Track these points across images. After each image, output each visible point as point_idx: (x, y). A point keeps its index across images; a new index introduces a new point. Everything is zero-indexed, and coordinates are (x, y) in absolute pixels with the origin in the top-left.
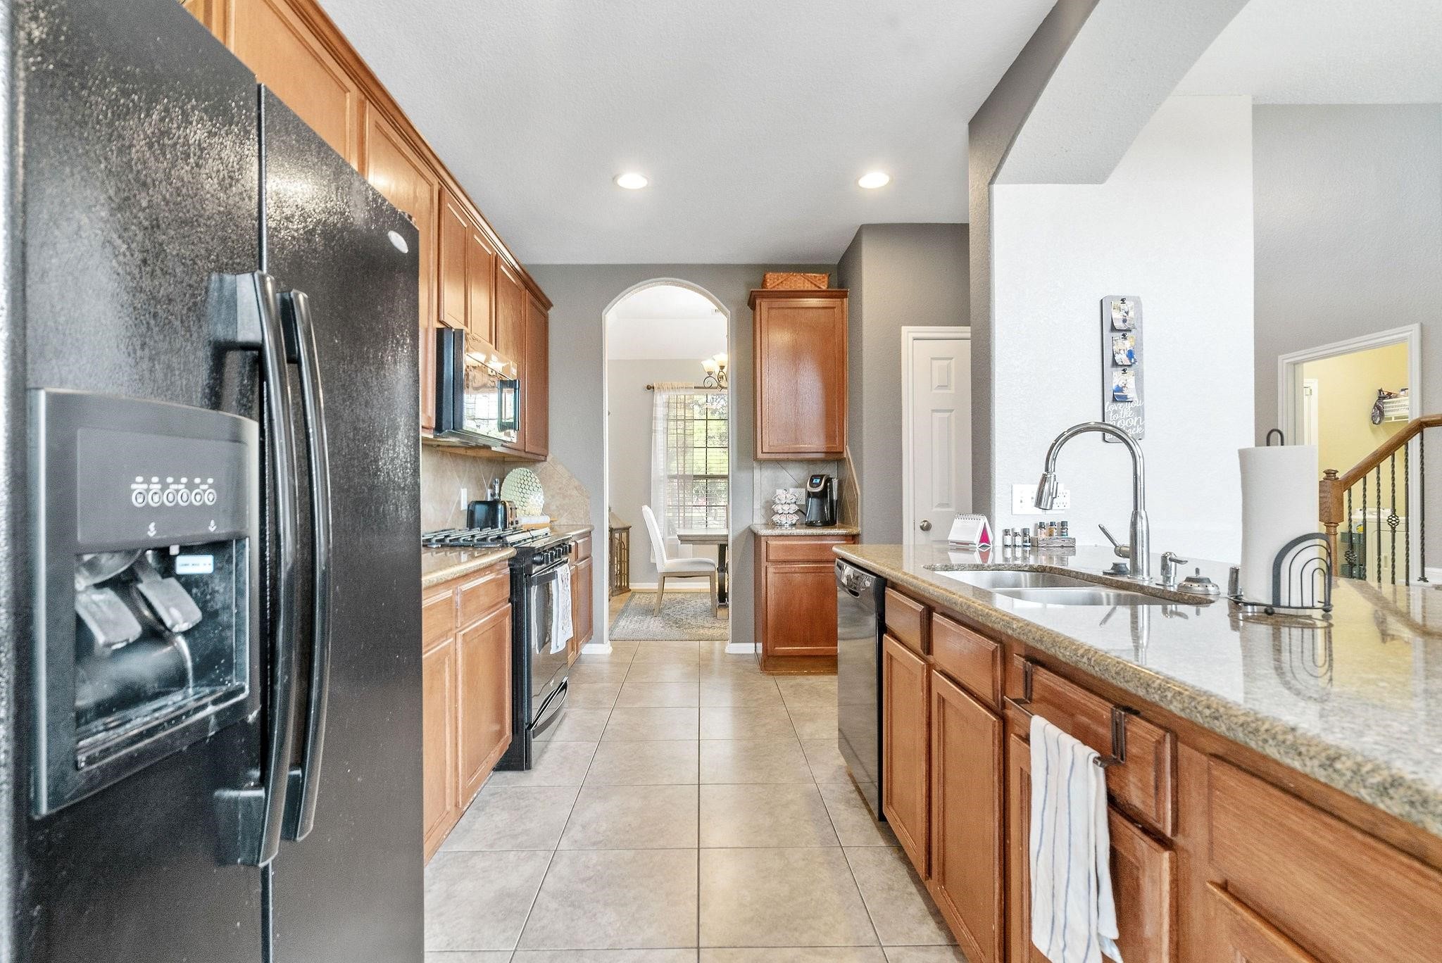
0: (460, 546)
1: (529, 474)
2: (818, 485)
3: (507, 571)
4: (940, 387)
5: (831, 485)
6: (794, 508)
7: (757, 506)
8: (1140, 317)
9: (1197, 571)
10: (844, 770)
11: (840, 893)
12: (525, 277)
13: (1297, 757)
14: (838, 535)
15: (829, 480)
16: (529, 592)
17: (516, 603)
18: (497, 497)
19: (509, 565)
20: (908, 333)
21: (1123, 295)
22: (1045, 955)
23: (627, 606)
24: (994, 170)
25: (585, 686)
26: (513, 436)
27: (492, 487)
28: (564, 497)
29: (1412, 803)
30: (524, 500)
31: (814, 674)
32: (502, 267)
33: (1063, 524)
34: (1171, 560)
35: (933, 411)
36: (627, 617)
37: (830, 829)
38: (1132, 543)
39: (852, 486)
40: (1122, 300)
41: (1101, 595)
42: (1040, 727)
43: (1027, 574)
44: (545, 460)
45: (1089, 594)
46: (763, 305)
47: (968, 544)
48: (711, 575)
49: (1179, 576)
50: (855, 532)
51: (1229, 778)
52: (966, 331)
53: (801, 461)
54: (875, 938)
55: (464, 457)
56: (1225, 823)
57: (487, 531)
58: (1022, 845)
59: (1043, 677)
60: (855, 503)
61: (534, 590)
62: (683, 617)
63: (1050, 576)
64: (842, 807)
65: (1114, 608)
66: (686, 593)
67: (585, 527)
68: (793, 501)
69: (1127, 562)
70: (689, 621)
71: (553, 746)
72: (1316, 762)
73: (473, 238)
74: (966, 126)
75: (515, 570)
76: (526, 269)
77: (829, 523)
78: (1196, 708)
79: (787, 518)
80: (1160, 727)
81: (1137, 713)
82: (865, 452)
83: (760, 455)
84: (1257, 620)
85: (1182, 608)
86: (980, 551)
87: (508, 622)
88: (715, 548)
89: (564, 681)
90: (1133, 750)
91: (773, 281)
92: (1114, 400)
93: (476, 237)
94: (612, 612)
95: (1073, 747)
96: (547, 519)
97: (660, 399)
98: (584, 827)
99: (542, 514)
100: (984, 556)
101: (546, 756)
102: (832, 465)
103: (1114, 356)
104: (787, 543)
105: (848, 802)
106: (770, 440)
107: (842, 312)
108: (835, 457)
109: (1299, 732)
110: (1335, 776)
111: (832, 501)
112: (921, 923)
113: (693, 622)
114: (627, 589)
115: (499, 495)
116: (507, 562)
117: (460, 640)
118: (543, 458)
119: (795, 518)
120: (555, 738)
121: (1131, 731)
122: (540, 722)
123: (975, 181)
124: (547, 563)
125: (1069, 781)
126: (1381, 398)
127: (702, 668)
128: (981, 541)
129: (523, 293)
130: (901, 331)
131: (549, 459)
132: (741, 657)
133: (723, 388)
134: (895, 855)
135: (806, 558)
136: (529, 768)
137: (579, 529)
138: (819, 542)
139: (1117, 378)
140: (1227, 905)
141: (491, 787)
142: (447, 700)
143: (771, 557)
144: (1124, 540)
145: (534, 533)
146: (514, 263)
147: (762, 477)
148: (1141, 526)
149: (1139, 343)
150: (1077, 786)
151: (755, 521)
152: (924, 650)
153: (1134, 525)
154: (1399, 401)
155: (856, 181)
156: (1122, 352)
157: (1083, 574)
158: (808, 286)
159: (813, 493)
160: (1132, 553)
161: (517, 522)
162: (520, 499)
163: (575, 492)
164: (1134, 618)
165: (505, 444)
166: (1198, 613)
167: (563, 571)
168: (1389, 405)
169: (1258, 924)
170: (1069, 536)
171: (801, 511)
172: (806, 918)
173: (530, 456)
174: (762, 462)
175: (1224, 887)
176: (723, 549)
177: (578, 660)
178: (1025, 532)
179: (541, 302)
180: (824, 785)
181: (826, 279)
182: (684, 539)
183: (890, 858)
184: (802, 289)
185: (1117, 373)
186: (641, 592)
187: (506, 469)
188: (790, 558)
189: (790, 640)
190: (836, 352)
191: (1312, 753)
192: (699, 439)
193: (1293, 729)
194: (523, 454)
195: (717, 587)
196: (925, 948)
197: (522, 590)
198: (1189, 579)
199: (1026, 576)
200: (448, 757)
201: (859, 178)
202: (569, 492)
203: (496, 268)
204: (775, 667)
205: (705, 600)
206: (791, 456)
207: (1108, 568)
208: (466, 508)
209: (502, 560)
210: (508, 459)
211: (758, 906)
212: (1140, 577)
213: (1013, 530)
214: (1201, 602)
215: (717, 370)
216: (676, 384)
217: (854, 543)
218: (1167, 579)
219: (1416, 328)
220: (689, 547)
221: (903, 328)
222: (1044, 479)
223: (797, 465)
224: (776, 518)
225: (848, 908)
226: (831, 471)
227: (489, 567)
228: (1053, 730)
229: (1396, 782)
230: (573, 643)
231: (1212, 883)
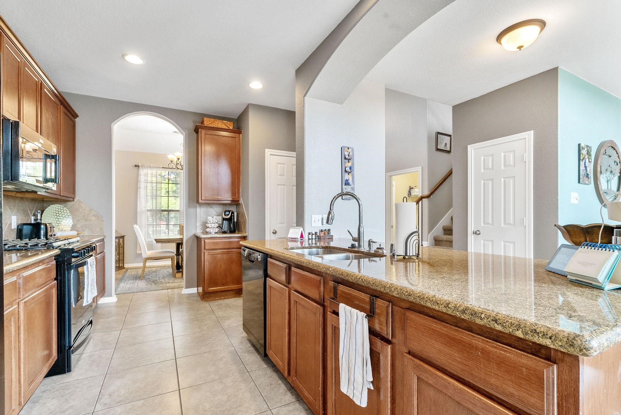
0: (18, 250)
1: (62, 208)
2: (228, 215)
3: (54, 262)
4: (280, 175)
5: (234, 216)
6: (217, 225)
7: (198, 224)
8: (353, 154)
9: (380, 245)
10: (245, 338)
11: (250, 392)
12: (61, 98)
13: (437, 305)
14: (238, 237)
15: (233, 213)
16: (69, 273)
17: (60, 280)
18: (39, 221)
19: (55, 259)
20: (268, 152)
21: (348, 146)
22: (346, 394)
23: (123, 276)
24: (306, 91)
25: (102, 320)
26: (52, 186)
27: (34, 215)
28: (86, 220)
29: (472, 314)
30: (58, 222)
31: (227, 298)
32: (45, 90)
33: (329, 230)
34: (371, 242)
35: (278, 185)
36: (124, 281)
37: (242, 365)
38: (358, 236)
39: (243, 215)
40: (348, 148)
41: (350, 256)
42: (343, 308)
43: (321, 249)
44: (73, 201)
45: (346, 256)
46: (202, 132)
47: (296, 239)
48: (172, 259)
49: (374, 247)
50: (245, 235)
51: (412, 316)
52: (294, 154)
53: (220, 204)
54: (268, 407)
55: (14, 198)
56: (410, 331)
57: (34, 241)
58: (332, 354)
59: (341, 288)
60: (245, 222)
61: (72, 271)
62: (157, 279)
63: (329, 250)
64: (246, 355)
65: (352, 261)
66: (157, 267)
67: (101, 236)
68: (216, 222)
69: (356, 244)
70: (161, 280)
71: (84, 356)
72: (443, 306)
73: (24, 68)
74: (294, 72)
75: (59, 262)
76: (61, 94)
77: (232, 232)
78: (403, 293)
79: (213, 229)
80: (387, 301)
81: (378, 297)
82: (249, 200)
83: (200, 201)
84: (399, 261)
85: (375, 259)
86: (300, 242)
87: (54, 292)
88: (174, 245)
89: (90, 319)
90: (377, 311)
91: (208, 122)
92: (345, 184)
93: (26, 69)
94: (116, 279)
95: (357, 313)
96: (75, 233)
97: (142, 172)
98: (110, 395)
99: (71, 230)
100: (302, 243)
101: (80, 362)
102: (234, 206)
103: (345, 168)
104: (215, 241)
105: (249, 352)
106: (205, 194)
107: (239, 139)
108: (236, 202)
109: (436, 297)
110: (449, 309)
111: (234, 222)
112: (285, 395)
113: (163, 281)
114: (123, 268)
115: (41, 220)
116: (53, 258)
117: (22, 306)
118: (72, 199)
119: (217, 230)
120: (85, 352)
121: (377, 304)
122: (75, 345)
123: (298, 95)
124: (81, 256)
125: (356, 326)
126: (410, 189)
127: (169, 303)
128: (301, 237)
129: (59, 107)
130: (265, 151)
131: (75, 200)
132: (190, 295)
133: (178, 169)
134: (271, 370)
135: (223, 247)
136: (70, 371)
137: (97, 238)
138: (229, 240)
139: (347, 176)
140: (411, 359)
141: (42, 388)
142: (13, 342)
143: (206, 248)
144: (356, 235)
145: (70, 241)
146: (53, 89)
147: (201, 211)
148: (361, 230)
149: (353, 164)
150: (359, 328)
151: (197, 231)
152: (287, 283)
153: (359, 229)
154: (414, 190)
155: (248, 84)
156: (348, 167)
157: (342, 248)
158: (224, 127)
159: (226, 218)
160: (358, 240)
161: (55, 235)
162: (56, 222)
163: (93, 218)
164: (359, 263)
165: (47, 191)
166: (380, 260)
167: (91, 261)
168: (412, 191)
169: (422, 363)
170: (331, 234)
171: (220, 227)
172: (236, 408)
173: (63, 198)
174: (201, 205)
175: (409, 353)
176: (179, 245)
177: (96, 307)
178: (316, 233)
179: (71, 114)
180: (237, 347)
181: (232, 124)
182: (158, 241)
183: (269, 372)
184: (221, 127)
185: (346, 175)
186: (131, 268)
187: (45, 205)
188: (215, 248)
189: (216, 285)
190: (236, 157)
191: (441, 303)
192: (163, 192)
193: (435, 296)
194: (59, 197)
195: (175, 263)
196: (288, 405)
197: (64, 273)
198: (378, 248)
199: (321, 250)
200: (13, 377)
201: (250, 83)
202: (89, 218)
203: (41, 89)
204: (208, 298)
205: (168, 270)
206: (215, 202)
207: (350, 246)
208: (16, 227)
209: (51, 256)
210: (46, 199)
211: (213, 409)
212: (361, 248)
213: (312, 232)
214: (382, 256)
215: (176, 159)
216: (151, 165)
217: (245, 240)
218: (370, 248)
219: (420, 167)
220: (159, 244)
221: (266, 149)
222: (330, 213)
223: (218, 206)
224: (208, 230)
225: (254, 398)
226: (233, 209)
227: (42, 262)
228: (348, 308)
229: (467, 309)
230: (95, 299)
231: (406, 353)
